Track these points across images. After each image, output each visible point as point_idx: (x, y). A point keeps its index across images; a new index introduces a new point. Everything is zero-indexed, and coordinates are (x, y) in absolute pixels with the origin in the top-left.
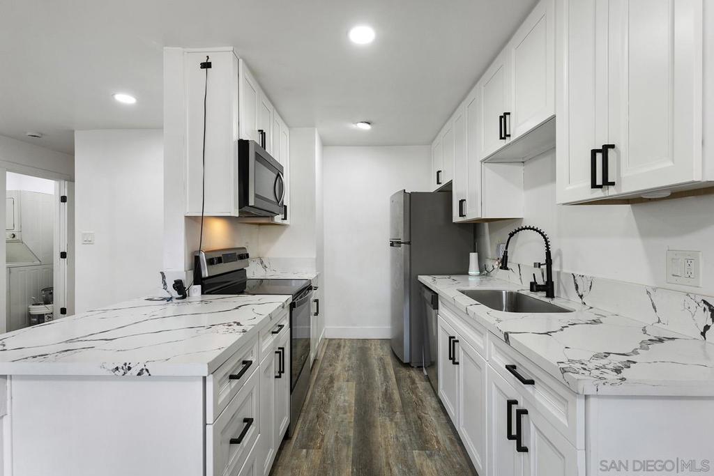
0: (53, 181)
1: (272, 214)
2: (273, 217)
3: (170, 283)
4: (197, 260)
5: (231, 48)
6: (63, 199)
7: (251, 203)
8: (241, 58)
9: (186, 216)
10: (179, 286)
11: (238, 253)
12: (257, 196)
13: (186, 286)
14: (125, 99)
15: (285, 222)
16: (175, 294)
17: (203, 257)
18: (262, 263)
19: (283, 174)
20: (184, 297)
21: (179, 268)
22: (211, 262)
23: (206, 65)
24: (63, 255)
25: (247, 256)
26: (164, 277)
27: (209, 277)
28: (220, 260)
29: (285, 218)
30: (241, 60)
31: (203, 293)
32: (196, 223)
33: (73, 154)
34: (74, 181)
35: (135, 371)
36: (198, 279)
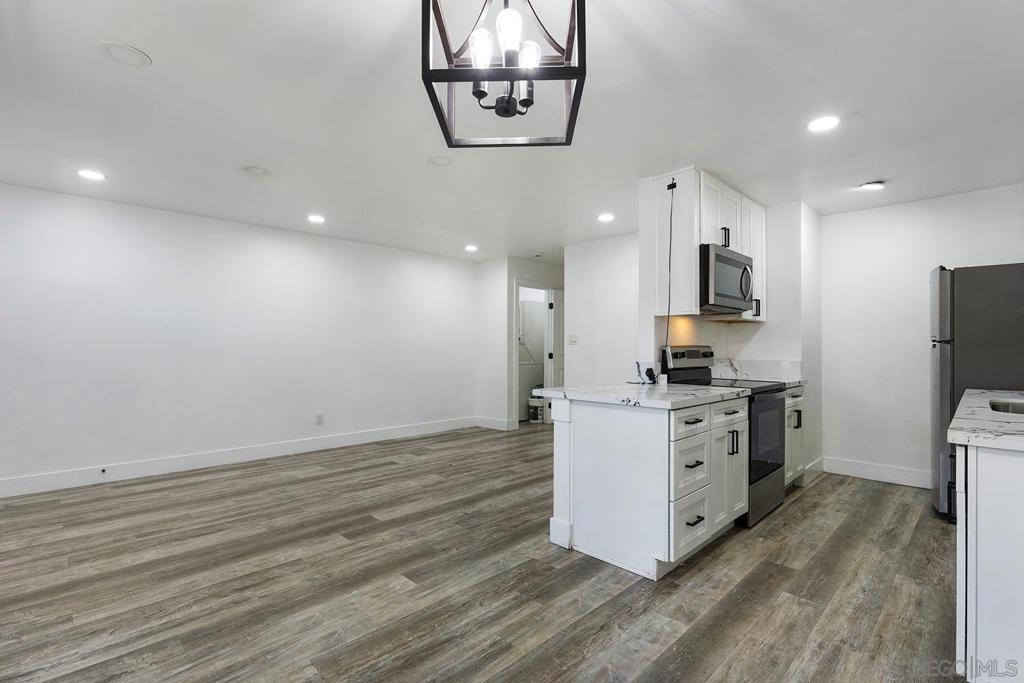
0: (543, 291)
1: (740, 311)
2: (740, 313)
3: (643, 371)
4: (664, 352)
5: (693, 167)
6: (551, 306)
7: (711, 301)
8: (703, 170)
9: (656, 317)
10: (650, 373)
11: (702, 350)
12: (717, 294)
13: (656, 373)
14: (606, 218)
15: (758, 318)
16: (647, 380)
17: (669, 352)
18: (732, 365)
19: (751, 267)
20: (654, 382)
21: (651, 360)
22: (675, 356)
23: (672, 186)
24: (551, 356)
25: (712, 354)
26: (639, 366)
27: (674, 369)
28: (683, 355)
29: (758, 314)
30: (702, 173)
31: (668, 382)
32: (664, 321)
33: (563, 266)
34: (563, 289)
35: (632, 403)
36: (665, 370)
